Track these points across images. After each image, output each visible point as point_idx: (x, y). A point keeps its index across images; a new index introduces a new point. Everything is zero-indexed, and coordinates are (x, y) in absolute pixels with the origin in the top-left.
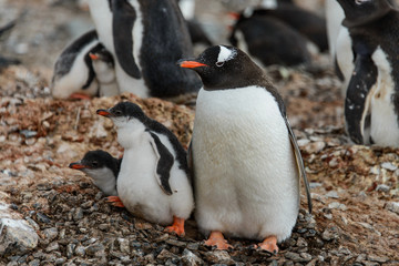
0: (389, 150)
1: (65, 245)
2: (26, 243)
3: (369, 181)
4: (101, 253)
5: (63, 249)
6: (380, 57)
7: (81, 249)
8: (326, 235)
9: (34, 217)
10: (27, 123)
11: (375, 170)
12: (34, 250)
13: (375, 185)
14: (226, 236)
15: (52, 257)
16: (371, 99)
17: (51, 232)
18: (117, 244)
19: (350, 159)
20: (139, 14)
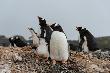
0: (87, 53)
1: (27, 61)
2: (19, 60)
3: (83, 57)
4: (33, 62)
5: (26, 61)
6: (85, 38)
7: (29, 61)
8: (73, 62)
9: (22, 57)
10: (27, 49)
11: (84, 56)
12: (21, 61)
13: (84, 58)
14: (56, 61)
15: (24, 62)
16: (83, 45)
17: (25, 59)
18: (36, 61)
19: (80, 54)
20: (45, 32)
